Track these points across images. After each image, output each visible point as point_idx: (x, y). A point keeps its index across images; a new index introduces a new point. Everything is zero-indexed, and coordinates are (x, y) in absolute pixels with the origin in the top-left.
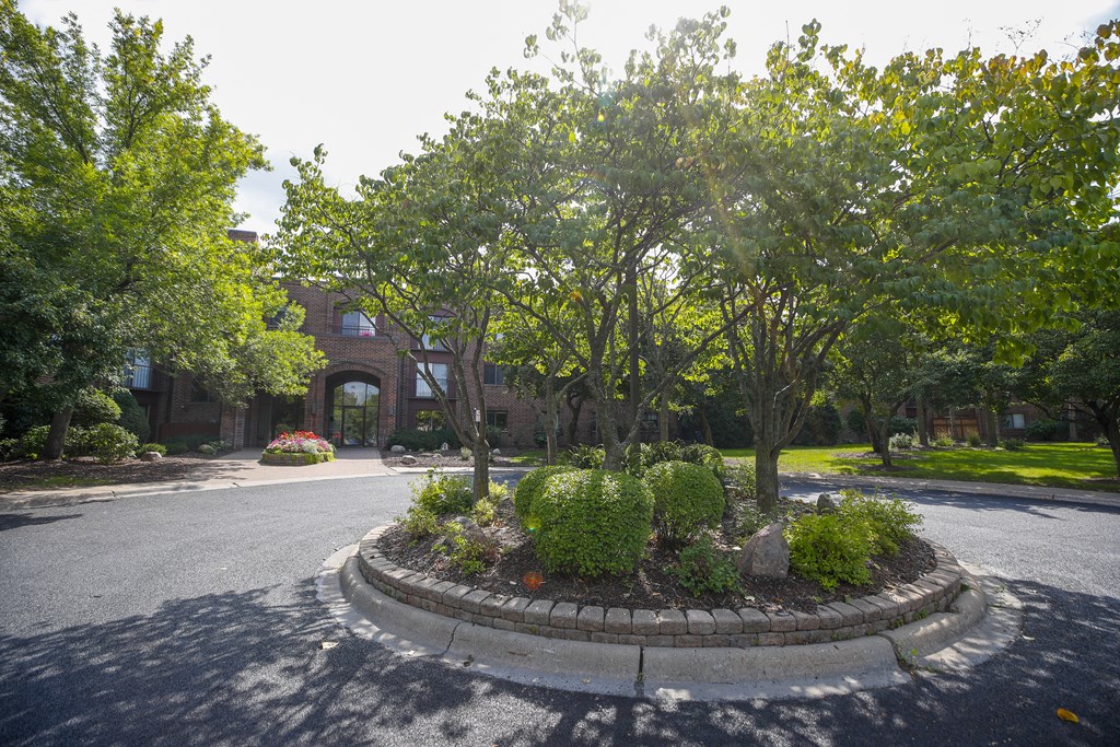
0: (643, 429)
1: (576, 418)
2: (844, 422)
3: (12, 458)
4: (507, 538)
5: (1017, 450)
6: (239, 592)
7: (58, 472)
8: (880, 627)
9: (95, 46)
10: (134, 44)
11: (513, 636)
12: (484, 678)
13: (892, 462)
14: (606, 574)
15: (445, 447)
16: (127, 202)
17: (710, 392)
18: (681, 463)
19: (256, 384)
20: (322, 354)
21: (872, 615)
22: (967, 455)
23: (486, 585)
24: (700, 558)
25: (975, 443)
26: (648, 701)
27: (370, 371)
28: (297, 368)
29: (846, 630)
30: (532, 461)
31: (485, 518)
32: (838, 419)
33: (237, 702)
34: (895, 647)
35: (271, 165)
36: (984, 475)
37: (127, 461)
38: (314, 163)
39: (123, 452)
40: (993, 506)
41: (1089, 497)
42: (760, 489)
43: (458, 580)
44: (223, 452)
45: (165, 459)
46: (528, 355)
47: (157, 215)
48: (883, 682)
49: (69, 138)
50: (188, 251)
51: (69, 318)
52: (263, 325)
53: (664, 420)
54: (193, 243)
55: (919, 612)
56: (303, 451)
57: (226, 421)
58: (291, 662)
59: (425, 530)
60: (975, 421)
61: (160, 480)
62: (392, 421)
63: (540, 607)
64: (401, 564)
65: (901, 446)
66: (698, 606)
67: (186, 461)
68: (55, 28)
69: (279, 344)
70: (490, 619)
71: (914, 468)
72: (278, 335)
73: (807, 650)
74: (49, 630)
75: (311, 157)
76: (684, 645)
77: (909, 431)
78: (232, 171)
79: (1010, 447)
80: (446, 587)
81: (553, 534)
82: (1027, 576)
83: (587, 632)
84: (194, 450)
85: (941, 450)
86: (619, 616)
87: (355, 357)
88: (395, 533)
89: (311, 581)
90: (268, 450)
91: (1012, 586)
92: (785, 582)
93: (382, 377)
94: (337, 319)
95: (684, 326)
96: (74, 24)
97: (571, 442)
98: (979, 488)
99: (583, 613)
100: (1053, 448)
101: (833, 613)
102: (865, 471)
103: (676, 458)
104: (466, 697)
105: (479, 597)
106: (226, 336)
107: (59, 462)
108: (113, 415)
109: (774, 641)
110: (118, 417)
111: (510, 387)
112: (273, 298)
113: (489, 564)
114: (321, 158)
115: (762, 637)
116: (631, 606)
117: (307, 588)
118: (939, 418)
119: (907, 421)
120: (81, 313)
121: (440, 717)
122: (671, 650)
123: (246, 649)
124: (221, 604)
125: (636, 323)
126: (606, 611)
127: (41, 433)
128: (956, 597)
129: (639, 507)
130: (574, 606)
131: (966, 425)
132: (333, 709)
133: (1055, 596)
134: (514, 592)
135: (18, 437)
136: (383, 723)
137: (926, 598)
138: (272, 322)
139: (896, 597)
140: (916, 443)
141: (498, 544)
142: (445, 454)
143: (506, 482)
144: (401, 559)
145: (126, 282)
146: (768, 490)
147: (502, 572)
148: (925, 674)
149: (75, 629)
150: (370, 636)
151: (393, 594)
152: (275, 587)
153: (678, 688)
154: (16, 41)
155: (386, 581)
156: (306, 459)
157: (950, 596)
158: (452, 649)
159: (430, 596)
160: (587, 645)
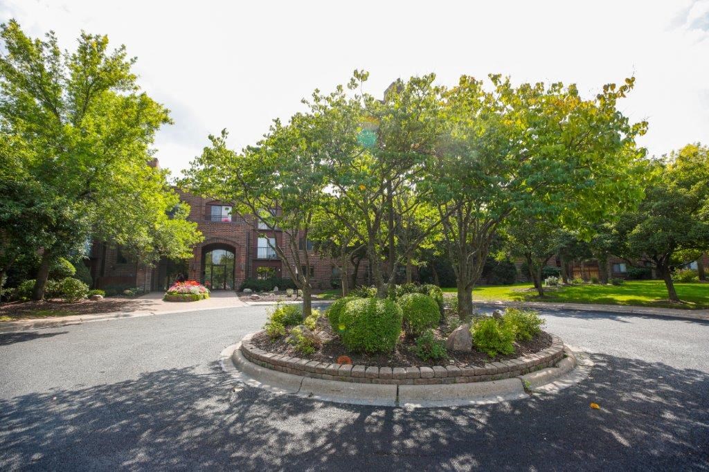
0: (397, 276)
1: (356, 270)
2: (518, 270)
3: (12, 300)
4: (323, 336)
5: (619, 285)
6: (179, 368)
7: (43, 308)
8: (517, 374)
9: (66, 50)
10: (90, 50)
11: (333, 383)
12: (318, 401)
13: (544, 293)
14: (379, 352)
15: (276, 289)
16: (90, 146)
17: (436, 253)
18: (418, 295)
19: (160, 253)
20: (201, 233)
21: (513, 367)
22: (590, 289)
23: (317, 359)
24: (426, 341)
25: (595, 281)
26: (401, 408)
27: (230, 243)
28: (186, 242)
29: (499, 375)
30: (330, 297)
31: (311, 327)
32: (515, 268)
33: (199, 414)
34: (523, 383)
35: (173, 121)
36: (595, 300)
37: (82, 301)
38: (221, 138)
39: (79, 295)
40: (597, 317)
41: (651, 311)
42: (460, 307)
43: (301, 357)
44: (139, 294)
45: (105, 299)
46: (329, 234)
47: (107, 153)
48: (515, 398)
49: (48, 105)
50: (125, 174)
51: (61, 216)
52: (166, 217)
53: (409, 271)
54: (127, 169)
55: (537, 367)
56: (190, 293)
57: (140, 275)
58: (220, 397)
59: (279, 334)
60: (596, 268)
61: (105, 312)
62: (243, 274)
63: (346, 368)
64: (268, 351)
65: (552, 284)
66: (426, 365)
67: (118, 300)
68: (41, 40)
69: (176, 228)
70: (320, 375)
71: (557, 297)
72: (175, 222)
73: (479, 384)
74: (85, 387)
75: (220, 135)
76: (419, 383)
77: (556, 275)
78: (152, 126)
79: (615, 284)
80: (296, 360)
81: (352, 331)
82: (602, 351)
83: (370, 379)
84: (121, 293)
85: (575, 286)
86: (386, 370)
87: (219, 233)
88: (260, 335)
89: (217, 362)
90: (168, 293)
91: (592, 356)
92: (470, 353)
93: (236, 246)
94: (208, 211)
95: (419, 217)
96: (52, 38)
97: (356, 284)
98: (592, 308)
99: (368, 370)
100: (641, 284)
101: (493, 367)
102: (528, 299)
103: (415, 292)
104: (312, 409)
105: (313, 364)
106: (148, 224)
107: (41, 302)
108: (71, 272)
109: (463, 381)
110: (74, 274)
111: (316, 252)
112: (171, 199)
113: (317, 349)
114: (225, 135)
115: (457, 379)
116: (392, 366)
117: (216, 366)
118: (576, 267)
119: (557, 269)
120: (67, 213)
121: (300, 416)
122: (413, 386)
123: (195, 393)
124: (172, 374)
125: (392, 216)
126: (379, 369)
127: (30, 284)
128: (559, 360)
129: (395, 316)
130: (363, 367)
131: (592, 271)
132: (248, 415)
133: (611, 360)
134: (331, 361)
135: (16, 287)
136: (274, 419)
137: (541, 360)
138: (170, 214)
139: (526, 360)
140: (561, 282)
141: (319, 339)
142: (277, 293)
143: (319, 308)
144: (267, 348)
145: (86, 192)
146: (465, 309)
147: (324, 353)
148: (536, 394)
149: (99, 386)
150: (257, 386)
151: (266, 365)
152: (197, 366)
153: (415, 403)
154: (19, 48)
155: (262, 359)
156: (193, 298)
157: (555, 360)
158: (301, 391)
159: (287, 365)
160: (370, 385)
